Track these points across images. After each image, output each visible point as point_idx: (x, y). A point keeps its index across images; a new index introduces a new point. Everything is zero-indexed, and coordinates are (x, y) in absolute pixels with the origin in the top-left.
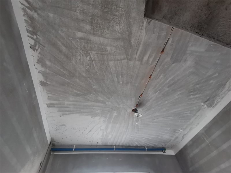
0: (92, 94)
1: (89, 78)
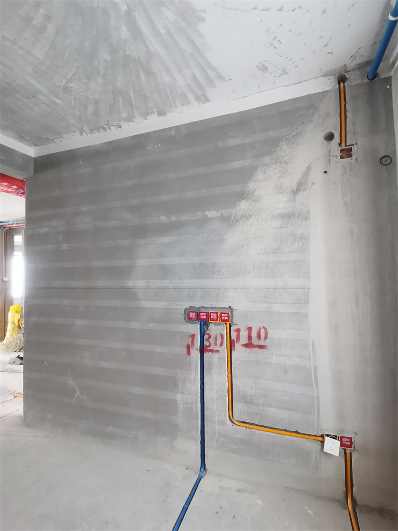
0: (128, 53)
1: (99, 72)
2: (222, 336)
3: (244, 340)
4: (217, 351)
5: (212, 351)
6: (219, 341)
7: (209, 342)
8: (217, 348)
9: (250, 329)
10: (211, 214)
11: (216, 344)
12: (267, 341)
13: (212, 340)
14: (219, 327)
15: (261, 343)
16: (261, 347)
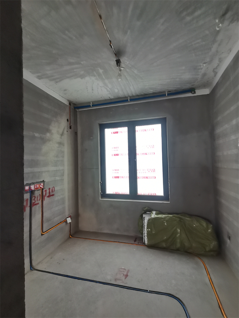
2: (40, 195)
3: (48, 195)
4: (38, 204)
5: (36, 204)
6: (39, 198)
7: (35, 200)
8: (39, 202)
9: (49, 189)
10: (37, 135)
11: (38, 200)
12: (55, 192)
13: (36, 199)
14: (39, 191)
15: (53, 194)
16: (53, 195)
